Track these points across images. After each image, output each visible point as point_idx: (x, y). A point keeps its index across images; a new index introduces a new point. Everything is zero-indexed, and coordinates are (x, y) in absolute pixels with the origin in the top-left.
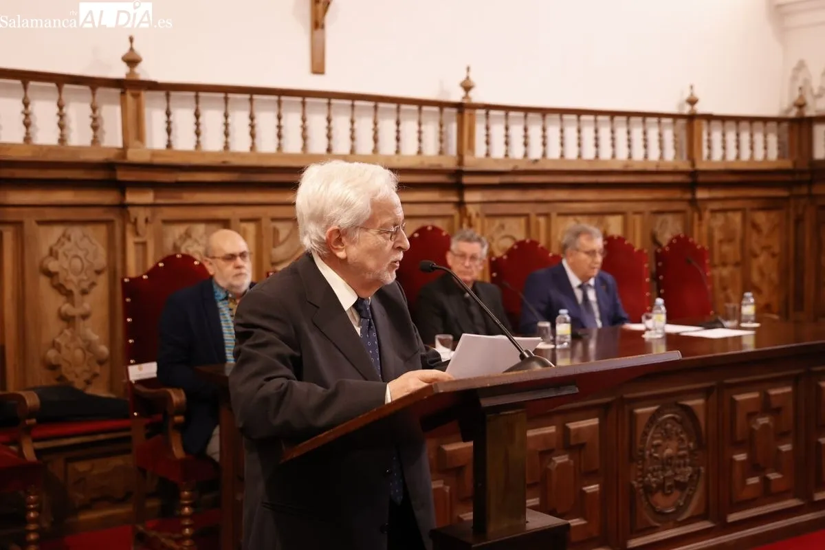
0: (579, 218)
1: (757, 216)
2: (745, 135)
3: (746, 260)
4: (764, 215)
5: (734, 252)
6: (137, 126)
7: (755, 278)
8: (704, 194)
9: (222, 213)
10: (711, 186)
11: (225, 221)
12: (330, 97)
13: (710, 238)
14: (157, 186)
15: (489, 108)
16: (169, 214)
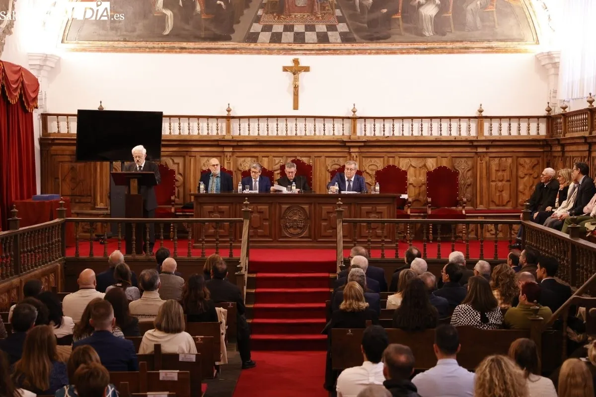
0: (411, 159)
1: (522, 161)
2: (514, 125)
3: (514, 179)
4: (527, 160)
5: (506, 175)
6: (228, 129)
7: (521, 187)
8: (484, 150)
9: (256, 154)
10: (487, 147)
11: (257, 157)
12: (296, 117)
13: (488, 168)
14: (233, 147)
15: (365, 118)
16: (238, 154)
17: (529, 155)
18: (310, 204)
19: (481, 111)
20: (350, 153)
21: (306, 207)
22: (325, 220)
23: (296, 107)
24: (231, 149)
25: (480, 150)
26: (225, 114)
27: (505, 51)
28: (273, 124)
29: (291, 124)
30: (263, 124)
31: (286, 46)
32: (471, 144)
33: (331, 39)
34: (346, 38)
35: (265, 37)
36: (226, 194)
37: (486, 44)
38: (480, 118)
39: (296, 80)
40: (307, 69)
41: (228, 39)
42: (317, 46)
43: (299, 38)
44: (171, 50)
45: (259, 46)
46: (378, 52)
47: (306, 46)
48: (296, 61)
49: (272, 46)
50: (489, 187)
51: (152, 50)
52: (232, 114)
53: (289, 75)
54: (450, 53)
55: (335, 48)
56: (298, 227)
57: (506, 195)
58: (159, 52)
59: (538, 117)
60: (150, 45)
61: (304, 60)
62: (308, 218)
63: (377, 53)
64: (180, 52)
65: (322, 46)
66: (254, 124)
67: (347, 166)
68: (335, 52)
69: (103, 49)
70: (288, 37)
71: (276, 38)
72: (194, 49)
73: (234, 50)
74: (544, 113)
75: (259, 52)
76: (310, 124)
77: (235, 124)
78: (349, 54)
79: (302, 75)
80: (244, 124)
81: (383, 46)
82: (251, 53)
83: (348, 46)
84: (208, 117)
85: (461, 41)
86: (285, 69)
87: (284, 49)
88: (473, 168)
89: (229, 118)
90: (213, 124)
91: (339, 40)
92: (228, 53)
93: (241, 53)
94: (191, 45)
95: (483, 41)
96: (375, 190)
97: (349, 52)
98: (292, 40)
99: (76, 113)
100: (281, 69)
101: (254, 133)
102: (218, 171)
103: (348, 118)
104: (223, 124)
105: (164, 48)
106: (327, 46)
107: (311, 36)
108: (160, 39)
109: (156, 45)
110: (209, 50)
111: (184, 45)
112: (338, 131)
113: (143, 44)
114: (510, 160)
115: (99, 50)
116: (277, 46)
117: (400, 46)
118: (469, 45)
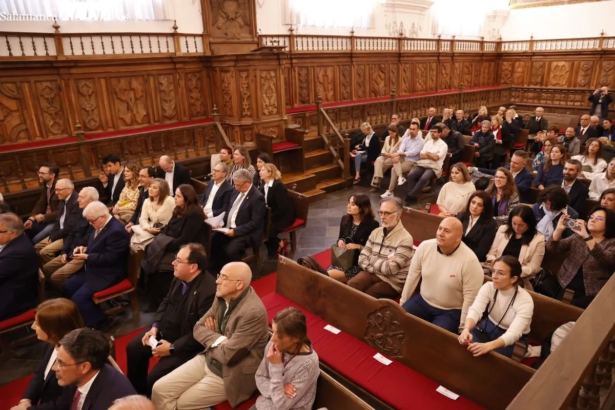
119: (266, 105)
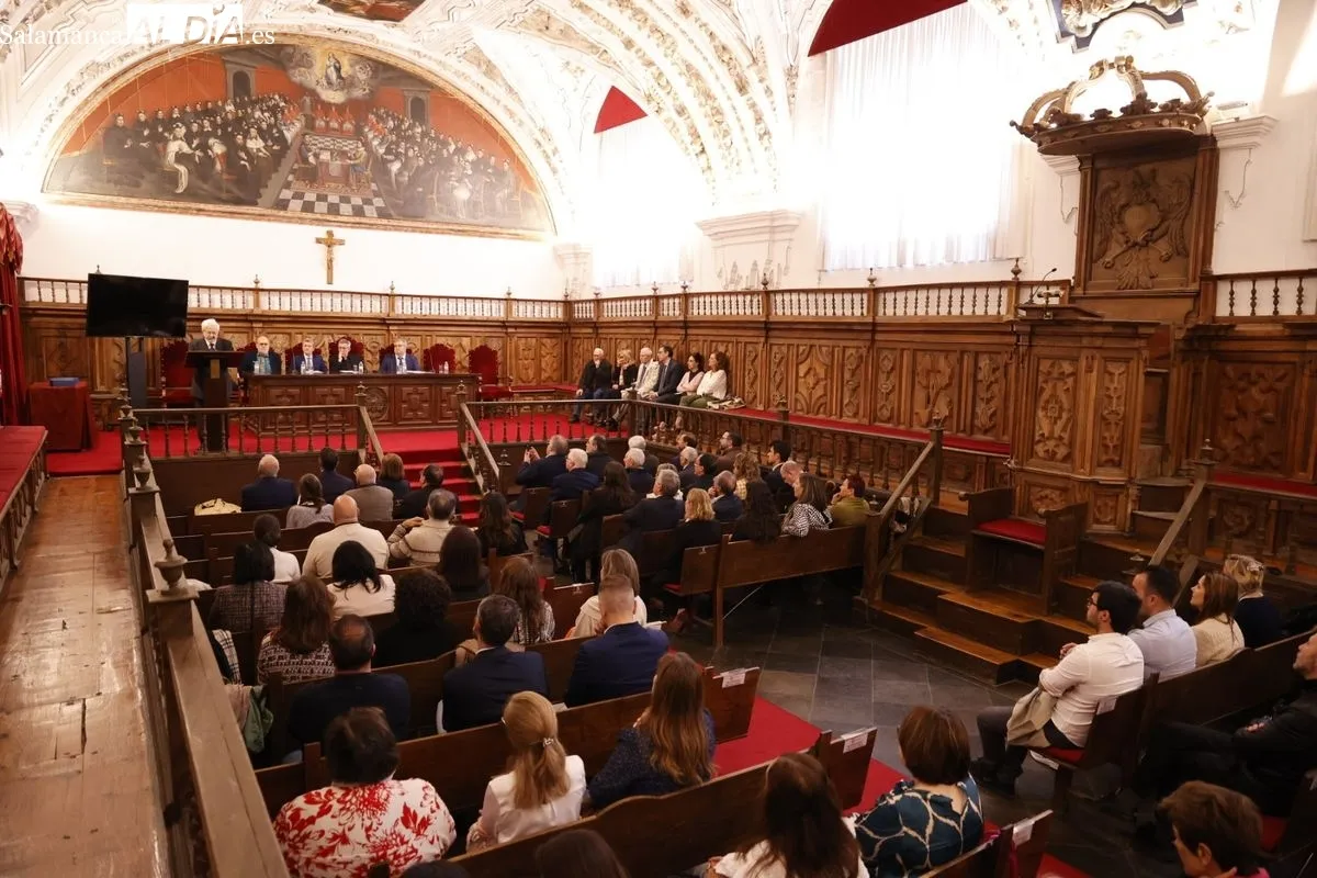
1: (544, 340)
2: (537, 308)
3: (538, 358)
4: (549, 340)
5: (531, 354)
6: (257, 303)
7: (543, 365)
8: (513, 330)
9: (289, 331)
10: (516, 327)
11: (290, 334)
12: (332, 292)
13: (517, 348)
14: (263, 322)
15: (403, 296)
16: (269, 330)
17: (550, 336)
18: (390, 385)
19: (509, 294)
20: (388, 330)
21: (385, 388)
22: (404, 402)
23: (330, 282)
24: (260, 325)
25: (510, 330)
26: (253, 286)
27: (530, 239)
28: (307, 299)
29: (327, 299)
30: (296, 298)
31: (318, 216)
32: (504, 325)
33: (367, 213)
34: (382, 214)
35: (296, 205)
36: (275, 375)
37: (513, 231)
38: (509, 301)
39: (330, 252)
40: (341, 243)
41: (255, 204)
42: (352, 220)
43: (334, 209)
44: (185, 211)
45: (289, 214)
46: (414, 229)
47: (340, 218)
48: (330, 234)
49: (304, 215)
50: (517, 364)
51: (162, 209)
52: (260, 286)
53: (323, 247)
54: (481, 236)
55: (372, 222)
56: (377, 411)
57: (531, 373)
58: (170, 212)
59: (557, 302)
60: (160, 203)
61: (339, 233)
62: (387, 400)
63: (413, 231)
64: (197, 214)
65: (357, 219)
66: (286, 298)
67: (397, 343)
68: (371, 226)
69: (98, 203)
70: (321, 207)
71: (308, 207)
72: (214, 211)
73: (261, 217)
74: (561, 298)
75: (290, 220)
76: (347, 300)
77: (264, 298)
78: (385, 230)
79: (336, 249)
80: (275, 298)
81: (420, 224)
82: (280, 221)
83: (385, 222)
84: (233, 289)
85: (491, 226)
86: (319, 241)
87: (317, 220)
88: (504, 347)
89: (257, 291)
90: (238, 297)
91: (375, 215)
92: (254, 219)
93: (269, 220)
94: (210, 207)
95: (510, 228)
96: (443, 370)
97: (385, 228)
98: (325, 210)
99: (87, 279)
100: (314, 240)
101: (286, 308)
102: (266, 352)
103: (387, 295)
104: (250, 298)
105: (177, 208)
106: (363, 220)
107: (345, 208)
108: (170, 197)
109: (167, 203)
110: (232, 214)
111: (202, 206)
112: (375, 308)
113: (151, 202)
114: (534, 340)
115: (92, 205)
116: (310, 215)
117: (435, 226)
118: (498, 230)
119: (1043, 435)
